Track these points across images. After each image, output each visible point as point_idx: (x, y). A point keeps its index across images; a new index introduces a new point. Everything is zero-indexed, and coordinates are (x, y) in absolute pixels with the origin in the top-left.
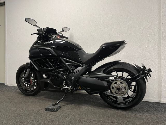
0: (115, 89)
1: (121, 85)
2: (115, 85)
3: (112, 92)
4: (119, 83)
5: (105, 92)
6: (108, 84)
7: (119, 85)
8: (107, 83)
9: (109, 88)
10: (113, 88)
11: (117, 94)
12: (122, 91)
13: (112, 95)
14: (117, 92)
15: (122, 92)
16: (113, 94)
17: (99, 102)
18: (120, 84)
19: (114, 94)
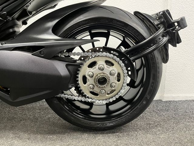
0: (90, 81)
1: (108, 69)
2: (91, 70)
3: (81, 90)
4: (101, 63)
5: (63, 93)
6: (70, 68)
7: (103, 69)
8: (67, 66)
9: (72, 79)
10: (85, 80)
11: (96, 94)
12: (111, 86)
13: (83, 99)
14: (96, 90)
15: (110, 88)
16: (85, 96)
17: (49, 118)
18: (105, 66)
19: (88, 97)
